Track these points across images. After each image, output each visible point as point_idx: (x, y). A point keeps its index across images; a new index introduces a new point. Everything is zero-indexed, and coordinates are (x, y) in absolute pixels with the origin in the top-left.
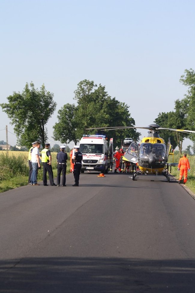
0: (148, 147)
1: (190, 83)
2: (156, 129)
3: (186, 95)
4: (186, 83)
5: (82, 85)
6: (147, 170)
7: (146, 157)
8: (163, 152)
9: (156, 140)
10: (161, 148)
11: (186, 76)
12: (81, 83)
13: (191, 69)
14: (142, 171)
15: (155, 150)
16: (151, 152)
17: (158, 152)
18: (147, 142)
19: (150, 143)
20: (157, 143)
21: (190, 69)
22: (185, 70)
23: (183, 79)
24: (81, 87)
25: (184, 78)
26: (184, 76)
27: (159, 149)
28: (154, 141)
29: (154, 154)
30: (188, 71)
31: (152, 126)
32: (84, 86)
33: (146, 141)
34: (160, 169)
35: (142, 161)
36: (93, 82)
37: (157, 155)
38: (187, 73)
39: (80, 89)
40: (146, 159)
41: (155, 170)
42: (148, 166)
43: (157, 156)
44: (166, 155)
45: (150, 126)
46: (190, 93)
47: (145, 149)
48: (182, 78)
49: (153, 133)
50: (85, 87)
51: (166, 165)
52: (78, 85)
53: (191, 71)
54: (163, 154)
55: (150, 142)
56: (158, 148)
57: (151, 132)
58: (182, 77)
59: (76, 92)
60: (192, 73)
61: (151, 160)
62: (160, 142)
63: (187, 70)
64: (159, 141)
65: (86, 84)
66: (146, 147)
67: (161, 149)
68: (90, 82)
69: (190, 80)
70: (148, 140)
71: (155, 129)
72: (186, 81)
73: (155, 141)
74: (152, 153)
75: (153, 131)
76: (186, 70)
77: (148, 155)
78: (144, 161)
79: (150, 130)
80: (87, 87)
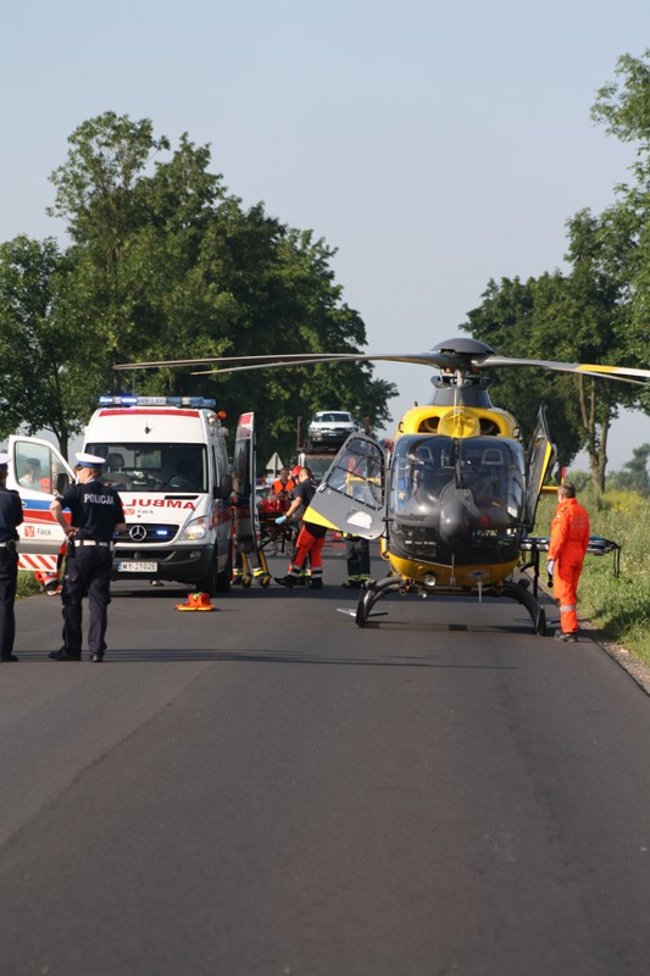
0: (431, 458)
2: (474, 362)
3: (623, 188)
4: (623, 127)
5: (93, 143)
6: (430, 573)
7: (423, 509)
8: (511, 483)
9: (475, 421)
10: (501, 462)
11: (622, 89)
12: (88, 131)
14: (404, 578)
15: (471, 470)
17: (486, 483)
18: (426, 430)
19: (446, 433)
20: (478, 433)
22: (622, 59)
23: (611, 105)
24: (85, 150)
25: (616, 102)
26: (612, 90)
27: (490, 463)
28: (463, 423)
29: (467, 493)
30: (634, 62)
31: (451, 351)
32: (101, 145)
33: (423, 423)
34: (498, 568)
35: (404, 528)
36: (146, 127)
37: (479, 498)
38: (630, 75)
39: (81, 160)
40: (421, 518)
41: (469, 572)
42: (433, 555)
43: (478, 503)
44: (524, 494)
45: (443, 350)
47: (419, 467)
48: (603, 101)
49: (459, 382)
50: (105, 151)
51: (529, 546)
52: (72, 140)
54: (510, 492)
55: (441, 430)
56: (483, 462)
57: (447, 380)
58: (603, 92)
59: (60, 175)
61: (448, 520)
62: (496, 430)
63: (628, 57)
64: (488, 426)
65: (115, 138)
66: (425, 455)
67: (499, 467)
68: (132, 126)
70: (434, 422)
71: (468, 362)
73: (470, 425)
74: (452, 485)
75: (458, 374)
76: (627, 60)
77: (432, 498)
78: (416, 530)
79: (444, 367)
80: (116, 149)
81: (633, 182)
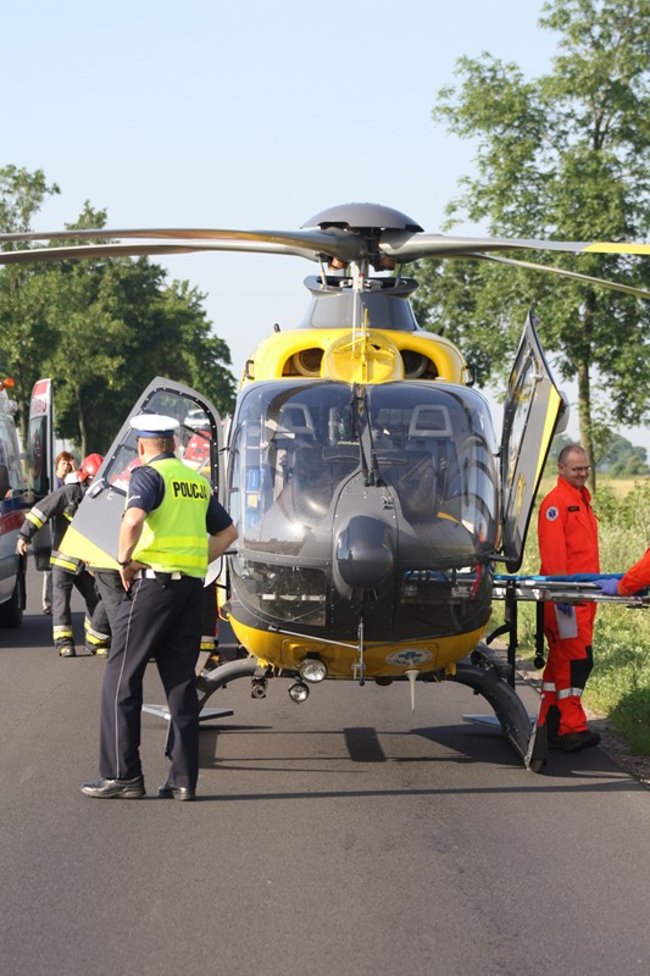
0: (309, 425)
1: (487, 122)
2: (385, 247)
3: (466, 180)
4: (463, 125)
6: (314, 656)
8: (474, 470)
9: (392, 354)
10: (448, 432)
11: (460, 90)
13: (488, 54)
14: (262, 663)
15: (391, 448)
16: (347, 468)
17: (426, 471)
18: (299, 374)
19: (336, 376)
20: (399, 374)
21: (480, 54)
22: (460, 61)
23: (451, 106)
25: (456, 102)
26: (451, 91)
27: (424, 433)
28: (369, 357)
29: (387, 493)
30: (472, 62)
31: (341, 225)
33: (291, 360)
34: (449, 644)
35: (259, 566)
36: (40, 176)
37: (412, 504)
38: (468, 75)
41: (392, 654)
42: (320, 622)
43: (411, 517)
44: (499, 494)
45: (324, 225)
46: (490, 170)
47: (286, 444)
48: (443, 102)
49: (357, 283)
50: (8, 197)
51: (500, 591)
53: (487, 63)
54: (472, 489)
55: (328, 371)
56: (413, 432)
57: (333, 282)
58: (443, 94)
60: (489, 74)
62: (431, 372)
63: (465, 58)
64: (414, 362)
65: (15, 186)
66: (297, 419)
67: (442, 442)
68: (29, 176)
69: (486, 107)
70: (312, 358)
71: (373, 247)
72: (469, 111)
73: (381, 359)
75: (354, 269)
76: (464, 61)
77: (314, 506)
78: (285, 572)
79: (327, 258)
80: (16, 196)
81: (475, 174)
